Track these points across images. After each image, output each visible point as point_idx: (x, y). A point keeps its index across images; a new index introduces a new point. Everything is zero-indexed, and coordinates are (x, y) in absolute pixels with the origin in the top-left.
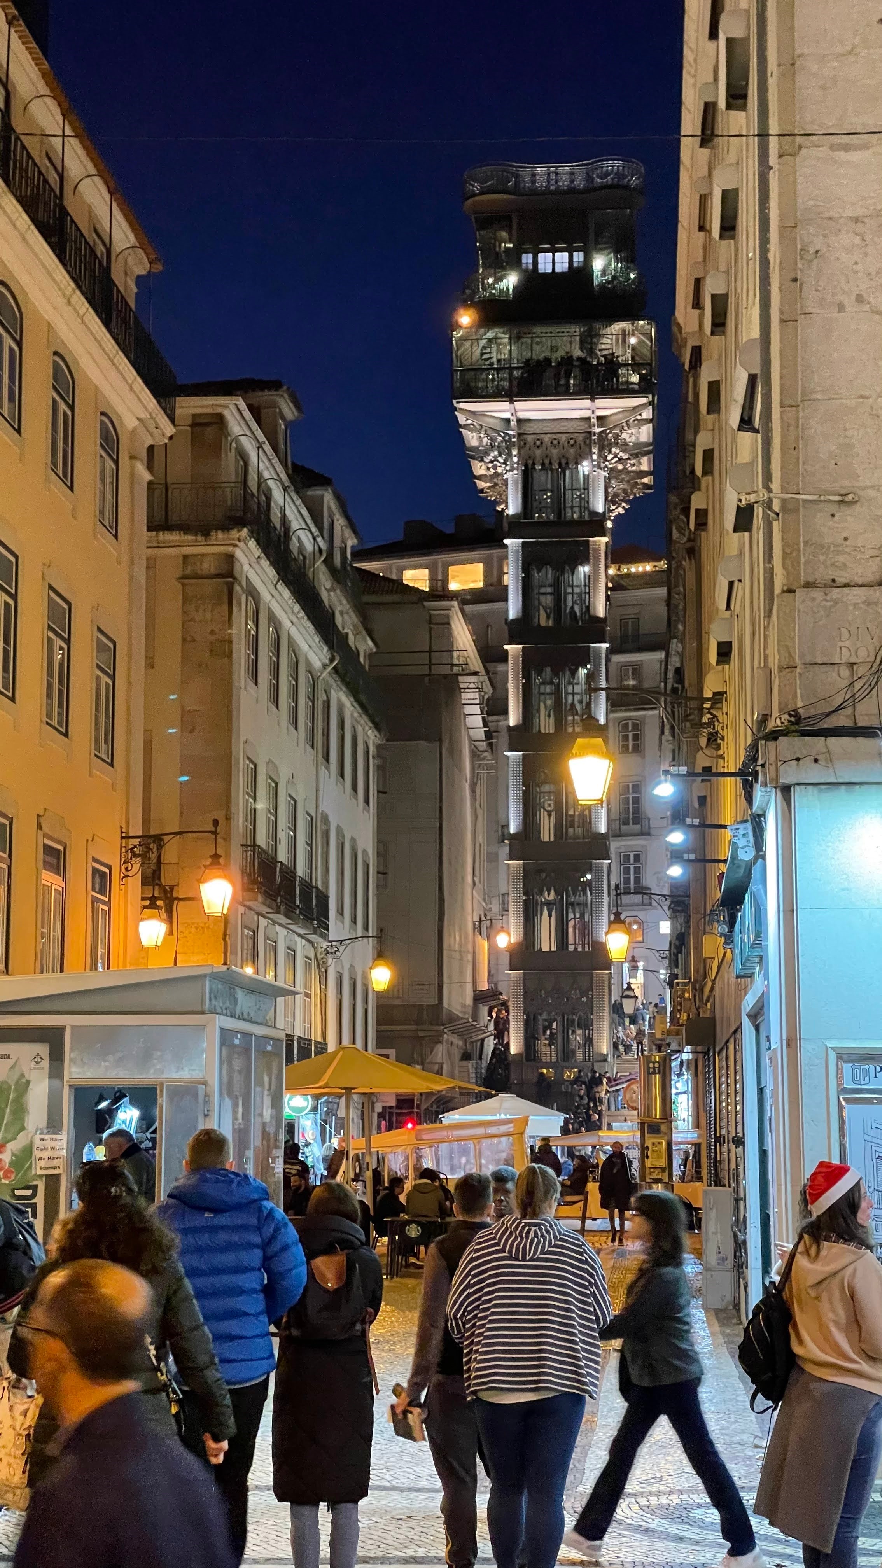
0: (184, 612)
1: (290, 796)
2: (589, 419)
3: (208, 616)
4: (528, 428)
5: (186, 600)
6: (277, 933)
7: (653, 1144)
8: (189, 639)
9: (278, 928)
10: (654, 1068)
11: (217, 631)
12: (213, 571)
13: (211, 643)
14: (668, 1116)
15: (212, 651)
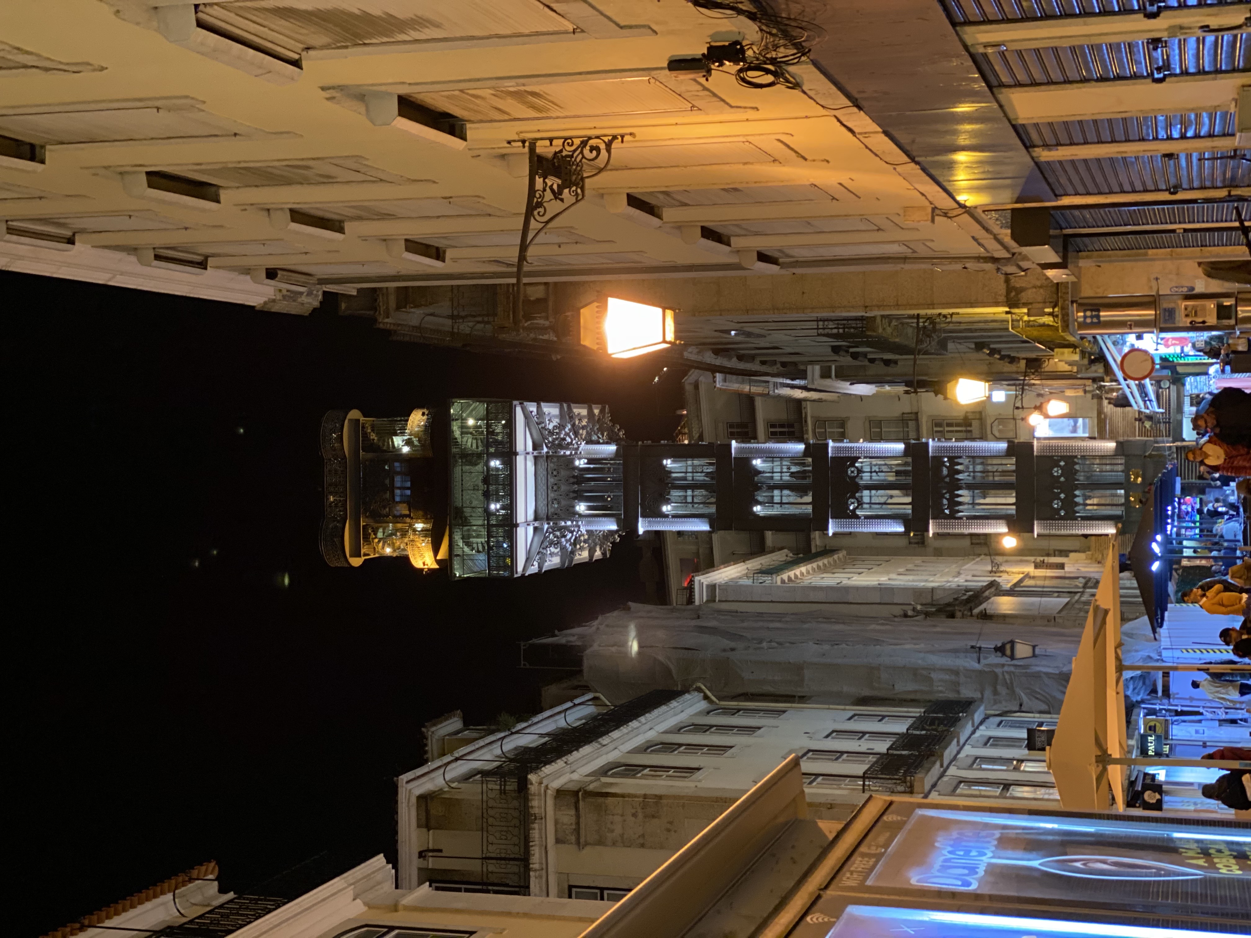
0: (614, 844)
1: (827, 736)
2: (536, 458)
3: (617, 819)
4: (543, 511)
5: (600, 842)
6: (967, 756)
7: (1187, 316)
8: (641, 841)
9: (962, 755)
10: (1092, 317)
11: (633, 811)
12: (573, 812)
13: (645, 817)
14: (1151, 299)
15: (653, 817)
